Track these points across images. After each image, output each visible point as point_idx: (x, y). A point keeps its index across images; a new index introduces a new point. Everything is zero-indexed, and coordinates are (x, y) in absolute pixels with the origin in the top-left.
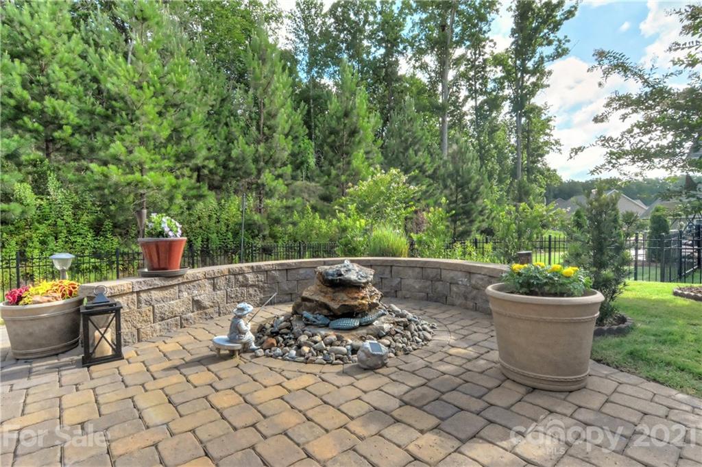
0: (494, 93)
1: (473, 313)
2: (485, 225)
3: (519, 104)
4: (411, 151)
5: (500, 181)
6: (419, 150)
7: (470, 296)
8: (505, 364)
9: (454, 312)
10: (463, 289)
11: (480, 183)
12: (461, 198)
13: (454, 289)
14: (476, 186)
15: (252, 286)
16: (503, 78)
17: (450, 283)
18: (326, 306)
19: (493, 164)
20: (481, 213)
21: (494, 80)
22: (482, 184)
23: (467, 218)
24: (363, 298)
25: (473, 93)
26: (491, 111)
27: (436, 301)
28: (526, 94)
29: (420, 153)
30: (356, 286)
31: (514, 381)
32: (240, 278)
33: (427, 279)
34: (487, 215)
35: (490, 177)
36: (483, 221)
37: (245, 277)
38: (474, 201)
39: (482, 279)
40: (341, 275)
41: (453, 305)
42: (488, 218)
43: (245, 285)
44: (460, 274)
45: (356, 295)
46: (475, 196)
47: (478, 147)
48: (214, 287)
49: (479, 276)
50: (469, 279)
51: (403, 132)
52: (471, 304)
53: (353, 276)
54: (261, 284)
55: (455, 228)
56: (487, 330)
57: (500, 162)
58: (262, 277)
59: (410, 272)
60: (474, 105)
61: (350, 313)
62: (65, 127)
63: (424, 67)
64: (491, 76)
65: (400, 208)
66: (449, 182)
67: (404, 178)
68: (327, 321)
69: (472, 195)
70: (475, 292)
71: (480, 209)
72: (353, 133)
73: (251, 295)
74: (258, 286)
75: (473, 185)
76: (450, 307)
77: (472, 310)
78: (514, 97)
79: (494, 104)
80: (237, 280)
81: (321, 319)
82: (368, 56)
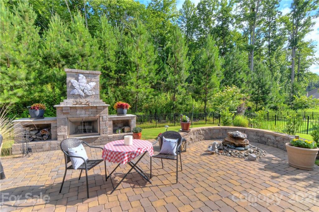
0: (280, 36)
1: (276, 149)
2: (273, 105)
3: (294, 43)
4: (237, 73)
5: (281, 81)
6: (240, 72)
7: (275, 143)
8: (290, 163)
9: (269, 147)
10: (273, 141)
11: (271, 86)
12: (261, 93)
13: (269, 140)
14: (269, 87)
15: (201, 134)
16: (285, 29)
17: (268, 138)
18: (234, 144)
19: (278, 74)
20: (271, 99)
21: (280, 30)
22: (272, 86)
23: (264, 102)
24: (244, 142)
25: (268, 38)
26: (277, 46)
27: (262, 143)
28: (298, 37)
29: (241, 73)
30: (242, 139)
31: (293, 167)
32: (199, 132)
33: (259, 136)
34: (274, 100)
35: (276, 79)
36: (272, 103)
37: (200, 132)
38: (267, 94)
39: (281, 139)
40: (237, 135)
41: (268, 145)
42: (274, 102)
43: (200, 134)
44: (272, 136)
45: (242, 141)
46: (268, 92)
47: (270, 65)
48: (194, 135)
49: (279, 138)
50: (275, 138)
51: (234, 64)
52: (276, 146)
53: (241, 136)
54: (204, 134)
55: (257, 106)
56: (283, 154)
57: (281, 72)
58: (204, 132)
59: (252, 133)
60: (268, 44)
61: (241, 146)
62: (112, 71)
63: (241, 27)
64: (278, 27)
65: (236, 102)
66: (255, 85)
67: (239, 91)
68: (234, 147)
69: (266, 92)
70: (277, 142)
71: (271, 97)
72: (212, 66)
73: (201, 137)
74: (203, 134)
75: (267, 87)
76: (268, 146)
77: (276, 147)
78: (292, 39)
79: (279, 42)
80: (198, 132)
81: (233, 147)
82: (213, 25)
